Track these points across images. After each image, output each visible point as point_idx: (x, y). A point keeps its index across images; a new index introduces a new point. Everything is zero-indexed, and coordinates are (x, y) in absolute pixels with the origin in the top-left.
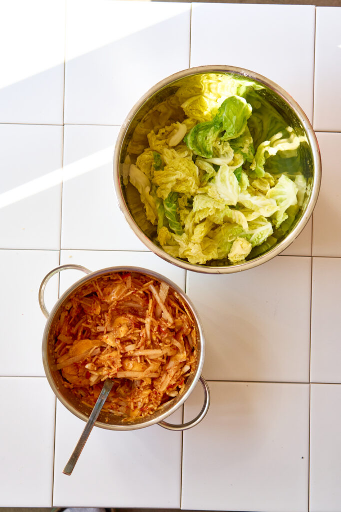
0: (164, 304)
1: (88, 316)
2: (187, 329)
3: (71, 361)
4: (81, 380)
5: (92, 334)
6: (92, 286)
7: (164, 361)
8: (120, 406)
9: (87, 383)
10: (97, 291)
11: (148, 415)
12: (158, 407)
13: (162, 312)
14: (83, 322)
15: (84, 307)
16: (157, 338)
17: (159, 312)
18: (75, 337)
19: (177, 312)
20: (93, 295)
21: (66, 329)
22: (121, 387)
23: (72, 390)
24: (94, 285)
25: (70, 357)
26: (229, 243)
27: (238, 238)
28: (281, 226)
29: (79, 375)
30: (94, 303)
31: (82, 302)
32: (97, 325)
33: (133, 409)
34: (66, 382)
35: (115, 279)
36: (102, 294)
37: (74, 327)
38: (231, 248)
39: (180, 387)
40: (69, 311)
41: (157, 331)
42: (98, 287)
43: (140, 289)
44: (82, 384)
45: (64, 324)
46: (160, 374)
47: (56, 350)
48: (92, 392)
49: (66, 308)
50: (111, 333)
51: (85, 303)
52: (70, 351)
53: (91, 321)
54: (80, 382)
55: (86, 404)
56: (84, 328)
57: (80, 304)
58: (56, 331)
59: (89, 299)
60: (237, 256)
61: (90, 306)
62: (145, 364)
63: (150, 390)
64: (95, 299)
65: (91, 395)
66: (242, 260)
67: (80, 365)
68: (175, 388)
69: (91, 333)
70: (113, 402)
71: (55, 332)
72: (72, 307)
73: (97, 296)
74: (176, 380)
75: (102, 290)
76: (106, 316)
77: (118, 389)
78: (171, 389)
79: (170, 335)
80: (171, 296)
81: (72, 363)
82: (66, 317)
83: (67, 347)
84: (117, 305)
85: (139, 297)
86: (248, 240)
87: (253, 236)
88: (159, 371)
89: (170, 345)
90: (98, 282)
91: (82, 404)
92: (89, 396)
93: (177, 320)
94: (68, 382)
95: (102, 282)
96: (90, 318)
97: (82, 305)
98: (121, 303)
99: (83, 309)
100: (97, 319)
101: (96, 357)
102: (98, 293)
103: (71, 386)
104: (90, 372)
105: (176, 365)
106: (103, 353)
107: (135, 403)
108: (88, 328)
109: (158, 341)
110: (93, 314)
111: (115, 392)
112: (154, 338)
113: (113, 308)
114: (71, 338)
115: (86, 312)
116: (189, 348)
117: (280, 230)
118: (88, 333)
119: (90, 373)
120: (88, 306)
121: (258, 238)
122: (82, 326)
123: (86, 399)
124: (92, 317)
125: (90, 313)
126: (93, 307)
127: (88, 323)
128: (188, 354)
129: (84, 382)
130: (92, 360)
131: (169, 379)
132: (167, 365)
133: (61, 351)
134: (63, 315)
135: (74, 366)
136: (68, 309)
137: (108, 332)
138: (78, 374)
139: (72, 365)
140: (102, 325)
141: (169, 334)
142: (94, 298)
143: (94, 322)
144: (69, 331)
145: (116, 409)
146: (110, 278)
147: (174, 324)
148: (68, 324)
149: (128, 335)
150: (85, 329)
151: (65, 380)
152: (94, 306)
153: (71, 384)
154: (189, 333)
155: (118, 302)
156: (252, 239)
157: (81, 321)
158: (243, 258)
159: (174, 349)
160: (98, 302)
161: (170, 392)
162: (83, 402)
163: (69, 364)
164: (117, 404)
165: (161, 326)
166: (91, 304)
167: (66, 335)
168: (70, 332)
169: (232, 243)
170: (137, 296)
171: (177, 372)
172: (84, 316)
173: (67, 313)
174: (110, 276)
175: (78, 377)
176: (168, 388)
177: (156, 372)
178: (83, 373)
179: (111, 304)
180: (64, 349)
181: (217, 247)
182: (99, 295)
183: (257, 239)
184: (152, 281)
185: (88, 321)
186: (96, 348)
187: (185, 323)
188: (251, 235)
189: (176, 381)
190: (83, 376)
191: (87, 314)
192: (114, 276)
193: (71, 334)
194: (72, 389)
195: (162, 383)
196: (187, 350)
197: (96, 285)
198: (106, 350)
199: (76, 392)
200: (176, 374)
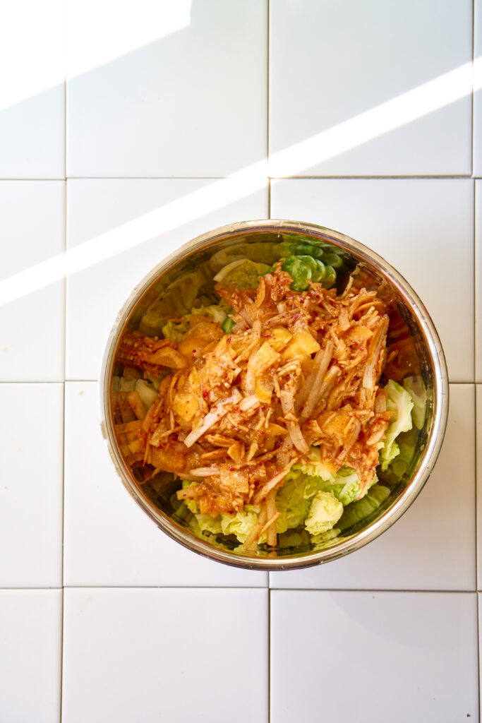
26: (307, 500)
27: (321, 494)
28: (390, 466)
38: (309, 508)
60: (319, 525)
66: (328, 531)
86: (336, 495)
87: (345, 488)
117: (389, 472)
121: (353, 491)
156: (343, 493)
158: (331, 527)
169: (311, 500)
181: (286, 510)
183: (351, 493)
188: (342, 486)
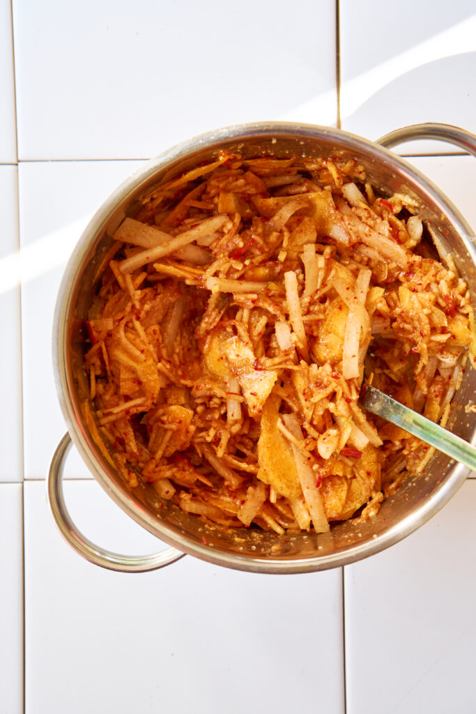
0: (175, 236)
1: (197, 440)
2: (247, 184)
3: (310, 494)
4: (362, 473)
5: (246, 431)
6: (114, 424)
7: (328, 250)
8: (437, 373)
9: (373, 456)
10: (127, 412)
11: (468, 295)
12: (447, 268)
13: (195, 243)
14: (214, 453)
15: (172, 450)
16: (263, 263)
17: (194, 254)
18: (249, 480)
19: (198, 205)
20: (142, 425)
21: (228, 499)
22: (388, 368)
23: (387, 496)
24: (112, 418)
25: (302, 496)
29: (349, 476)
30: (163, 422)
31: (159, 454)
32: (224, 417)
33: (449, 335)
34: (364, 512)
35: (98, 363)
36: (138, 401)
37: (222, 479)
39: (397, 209)
40: (179, 488)
41: (243, 261)
42: (116, 410)
43: (129, 298)
44: (374, 468)
45: (214, 503)
46: (360, 262)
47: (279, 530)
48: (397, 443)
49: (168, 497)
50: (243, 382)
51: (163, 446)
52: (286, 493)
53: (212, 433)
54: (369, 474)
55: (424, 462)
56: (229, 453)
57: (163, 457)
58: (230, 527)
59: (153, 436)
61: (169, 434)
62: (331, 302)
63: (400, 288)
64: (153, 418)
65: (404, 448)
67: (323, 471)
68: (400, 223)
69: (244, 435)
70: (425, 389)
71: (230, 531)
72: (172, 481)
73: (143, 413)
74: (379, 220)
75: (127, 398)
76: (199, 393)
77: (393, 377)
78: (402, 235)
79: (260, 230)
80: (158, 218)
81: (315, 492)
82: (195, 498)
83: (273, 499)
84: (169, 362)
85: (154, 302)
88: (354, 266)
89: (286, 234)
90: (106, 408)
91: (423, 471)
92: (405, 452)
93: (220, 206)
94: (364, 506)
95: (107, 397)
96: (203, 434)
97: (168, 454)
98: (164, 352)
99: (177, 452)
100: (209, 417)
101: (307, 426)
102: (134, 411)
103: (377, 497)
104: (342, 446)
105: (342, 219)
106: (296, 409)
107: (433, 330)
108: (229, 441)
109: (271, 263)
110: (192, 428)
111: (399, 385)
112: (263, 272)
113: (180, 373)
114: (250, 489)
115: (188, 445)
116: (301, 185)
118: (241, 443)
119: (346, 446)
120: (171, 438)
122: (223, 460)
123: (411, 462)
124: (200, 430)
125: (190, 435)
126: (174, 427)
127: (217, 441)
128: (316, 188)
129: (369, 462)
130: (314, 439)
131: (374, 239)
132: (341, 244)
133: (283, 517)
134: (188, 505)
135: (325, 486)
136: (172, 491)
137: (241, 393)
138: (345, 477)
139: (321, 492)
140: (223, 403)
141: (255, 231)
142: (151, 422)
143: (214, 424)
144: (234, 494)
145: (446, 385)
146: (97, 377)
147: (230, 216)
148: (215, 493)
149: (251, 339)
150: (232, 450)
151: (357, 514)
152: (172, 422)
153: (371, 499)
154: (258, 180)
155: (160, 359)
157: (211, 458)
159: (299, 221)
160: (161, 411)
161: (409, 236)
162: (419, 469)
163: (318, 500)
164: (431, 382)
165: (231, 248)
166: (166, 430)
167: (243, 502)
168: (237, 490)
170: (147, 307)
171: (360, 218)
172: (199, 451)
173: (184, 496)
174: (93, 377)
175: (354, 477)
176: (400, 242)
177: (355, 274)
178: (345, 465)
179: (167, 378)
180: (280, 508)
182: (141, 409)
184: (113, 264)
185: (209, 439)
186: (283, 423)
187: (230, 187)
189: (383, 219)
190: (354, 466)
191: (192, 443)
192: (93, 364)
193: (243, 489)
194: (384, 494)
195: (386, 258)
196: (304, 189)
197: (111, 413)
198: (288, 400)
199: (393, 486)
200: (364, 219)
